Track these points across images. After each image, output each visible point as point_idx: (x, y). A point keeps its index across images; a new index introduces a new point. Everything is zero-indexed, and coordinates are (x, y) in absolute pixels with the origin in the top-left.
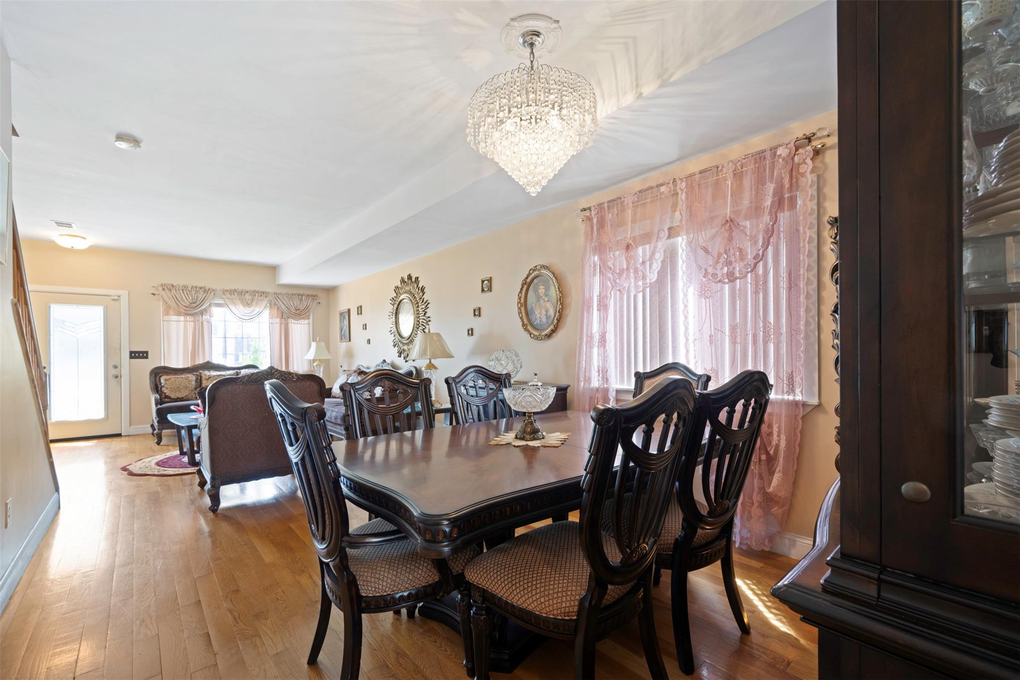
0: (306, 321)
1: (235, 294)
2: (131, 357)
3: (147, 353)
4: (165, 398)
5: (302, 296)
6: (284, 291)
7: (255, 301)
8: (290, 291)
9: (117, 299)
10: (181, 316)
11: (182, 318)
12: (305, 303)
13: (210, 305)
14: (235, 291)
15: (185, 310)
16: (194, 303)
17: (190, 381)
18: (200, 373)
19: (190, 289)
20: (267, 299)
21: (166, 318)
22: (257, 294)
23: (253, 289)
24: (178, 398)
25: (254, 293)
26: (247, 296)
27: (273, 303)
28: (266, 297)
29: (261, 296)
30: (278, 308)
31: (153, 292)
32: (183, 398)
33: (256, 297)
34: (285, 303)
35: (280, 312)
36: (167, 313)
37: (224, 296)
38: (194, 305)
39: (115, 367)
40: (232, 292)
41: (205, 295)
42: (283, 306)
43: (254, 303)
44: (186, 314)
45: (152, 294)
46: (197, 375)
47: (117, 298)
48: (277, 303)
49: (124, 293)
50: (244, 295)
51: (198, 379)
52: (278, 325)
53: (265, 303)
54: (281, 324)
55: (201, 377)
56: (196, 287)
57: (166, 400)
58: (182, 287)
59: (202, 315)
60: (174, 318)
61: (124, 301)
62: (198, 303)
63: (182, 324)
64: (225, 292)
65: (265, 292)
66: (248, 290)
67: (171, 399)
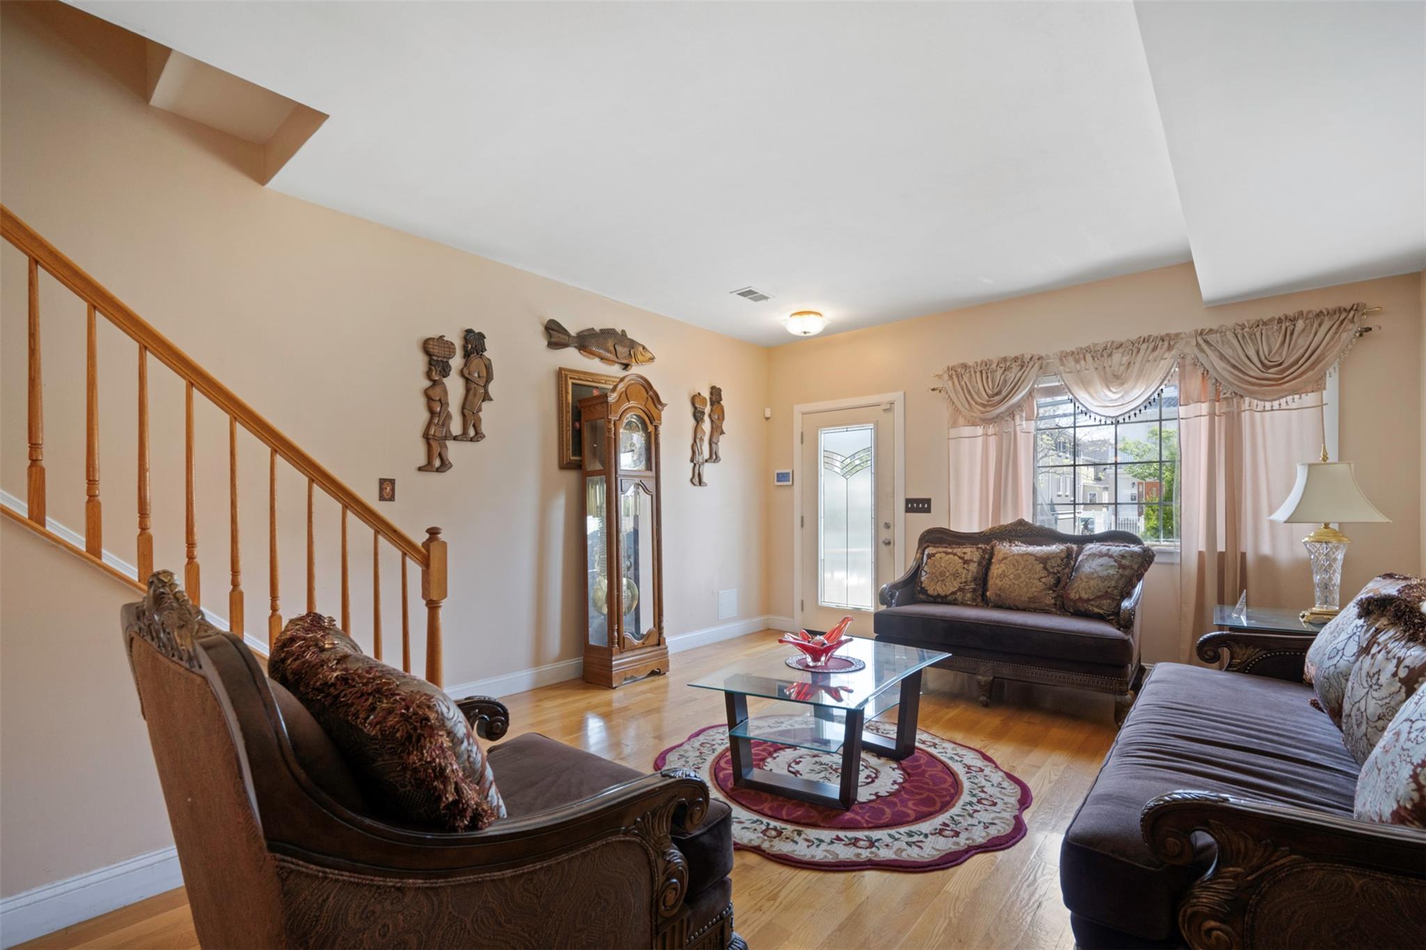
0: (1310, 399)
1: (1089, 357)
2: (908, 510)
3: (928, 501)
4: (919, 593)
5: (1293, 320)
6: (1230, 320)
7: (1137, 365)
8: (1252, 315)
9: (889, 409)
10: (976, 425)
11: (979, 430)
12: (1302, 343)
13: (1030, 394)
14: (1088, 350)
15: (982, 413)
16: (997, 394)
17: (966, 562)
18: (992, 548)
19: (994, 366)
20: (1174, 352)
21: (953, 433)
22: (1144, 346)
23: (1134, 337)
24: (939, 595)
25: (1134, 347)
26: (1117, 357)
27: (1189, 361)
28: (1170, 348)
29: (1155, 349)
30: (1206, 372)
31: (935, 387)
32: (946, 596)
33: (1142, 352)
34: (1227, 352)
35: (1210, 382)
36: (954, 424)
37: (1061, 368)
38: (997, 398)
39: (887, 526)
40: (1079, 355)
41: (1020, 373)
42: (1220, 365)
43: (1135, 369)
44: (986, 421)
45: (933, 390)
46: (984, 551)
47: (888, 407)
48: (1201, 357)
49: (897, 396)
50: (1110, 355)
51: (983, 558)
52: (1204, 421)
53: (1164, 365)
54: (1212, 415)
55: (992, 555)
56: (1005, 359)
57: (921, 596)
58: (982, 363)
59: (1013, 419)
60: (967, 431)
61: (899, 409)
62: (1004, 393)
63: (980, 440)
64: (1063, 357)
65: (1167, 335)
66: (1123, 340)
67: (928, 595)
